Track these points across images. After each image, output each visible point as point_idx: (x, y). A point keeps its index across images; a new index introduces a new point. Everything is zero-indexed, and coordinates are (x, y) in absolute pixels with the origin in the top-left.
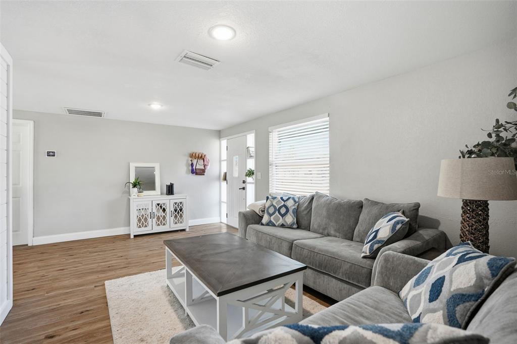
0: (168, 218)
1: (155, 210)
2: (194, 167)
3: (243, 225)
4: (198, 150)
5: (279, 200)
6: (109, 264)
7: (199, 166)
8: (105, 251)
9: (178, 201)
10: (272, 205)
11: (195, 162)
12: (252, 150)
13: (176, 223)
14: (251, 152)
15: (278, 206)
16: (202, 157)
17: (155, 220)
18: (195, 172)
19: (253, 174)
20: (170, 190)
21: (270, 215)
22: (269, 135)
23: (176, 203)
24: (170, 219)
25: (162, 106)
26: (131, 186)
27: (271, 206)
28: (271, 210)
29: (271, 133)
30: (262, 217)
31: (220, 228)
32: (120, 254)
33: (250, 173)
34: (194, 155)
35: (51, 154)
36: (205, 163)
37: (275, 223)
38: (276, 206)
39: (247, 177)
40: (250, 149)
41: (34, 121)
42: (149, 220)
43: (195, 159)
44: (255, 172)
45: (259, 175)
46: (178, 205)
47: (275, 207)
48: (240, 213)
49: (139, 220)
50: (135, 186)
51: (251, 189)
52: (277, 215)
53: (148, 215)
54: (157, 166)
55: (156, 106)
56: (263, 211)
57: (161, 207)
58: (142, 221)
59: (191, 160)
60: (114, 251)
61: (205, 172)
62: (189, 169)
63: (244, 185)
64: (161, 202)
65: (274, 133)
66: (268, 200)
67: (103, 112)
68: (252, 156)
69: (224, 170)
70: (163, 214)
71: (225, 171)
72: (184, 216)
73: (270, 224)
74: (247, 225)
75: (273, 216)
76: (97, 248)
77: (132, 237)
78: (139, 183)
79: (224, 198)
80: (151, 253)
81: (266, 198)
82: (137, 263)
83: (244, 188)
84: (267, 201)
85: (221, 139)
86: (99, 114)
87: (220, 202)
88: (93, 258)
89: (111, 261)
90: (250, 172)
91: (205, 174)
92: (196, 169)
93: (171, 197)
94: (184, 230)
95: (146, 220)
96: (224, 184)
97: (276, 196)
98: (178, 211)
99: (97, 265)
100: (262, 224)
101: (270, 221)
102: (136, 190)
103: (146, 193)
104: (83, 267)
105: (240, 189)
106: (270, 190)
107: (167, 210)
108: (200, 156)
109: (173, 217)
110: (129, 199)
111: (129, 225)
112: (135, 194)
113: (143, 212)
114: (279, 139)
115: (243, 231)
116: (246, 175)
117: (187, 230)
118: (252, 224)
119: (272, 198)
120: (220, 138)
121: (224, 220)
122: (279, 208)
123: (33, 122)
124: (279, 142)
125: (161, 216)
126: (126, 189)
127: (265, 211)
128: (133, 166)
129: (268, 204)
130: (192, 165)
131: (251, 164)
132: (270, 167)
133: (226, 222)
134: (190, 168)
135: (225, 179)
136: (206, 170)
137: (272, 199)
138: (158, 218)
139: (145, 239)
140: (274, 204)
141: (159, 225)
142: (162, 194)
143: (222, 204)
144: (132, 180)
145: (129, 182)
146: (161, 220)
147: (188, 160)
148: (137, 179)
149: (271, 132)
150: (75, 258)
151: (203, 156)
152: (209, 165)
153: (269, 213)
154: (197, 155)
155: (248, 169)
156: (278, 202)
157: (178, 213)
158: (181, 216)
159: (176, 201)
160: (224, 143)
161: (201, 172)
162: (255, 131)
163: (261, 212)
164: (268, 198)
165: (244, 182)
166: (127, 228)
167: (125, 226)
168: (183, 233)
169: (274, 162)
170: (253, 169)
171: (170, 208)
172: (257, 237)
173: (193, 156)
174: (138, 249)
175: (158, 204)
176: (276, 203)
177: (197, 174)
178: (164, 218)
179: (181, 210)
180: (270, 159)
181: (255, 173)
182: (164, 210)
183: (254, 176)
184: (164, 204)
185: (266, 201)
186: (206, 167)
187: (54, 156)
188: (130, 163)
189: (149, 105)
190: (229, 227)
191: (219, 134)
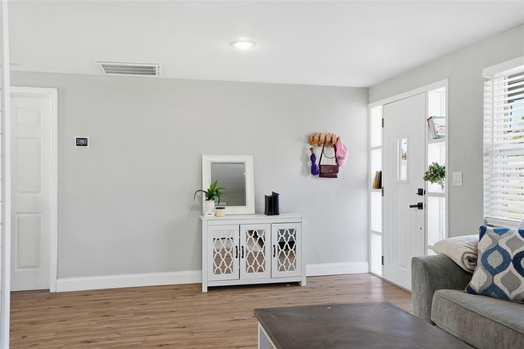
0: (267, 257)
1: (244, 243)
2: (317, 163)
3: (424, 287)
4: (325, 129)
5: (516, 237)
6: (161, 340)
7: (327, 159)
8: (159, 313)
9: (287, 227)
10: (498, 248)
11: (318, 152)
12: (441, 123)
13: (282, 269)
14: (437, 129)
15: (513, 250)
16: (331, 142)
17: (244, 261)
18: (319, 171)
19: (442, 174)
20: (272, 205)
21: (493, 272)
22: (483, 86)
23: (282, 231)
24: (271, 261)
25: (254, 44)
26: (204, 198)
27: (491, 251)
28: (495, 260)
29: (489, 83)
30: (470, 274)
31: (369, 285)
32: (182, 322)
33: (436, 174)
34: (316, 138)
35: (82, 142)
36: (339, 154)
37: (506, 292)
38: (509, 250)
39: (429, 182)
40: (435, 120)
41: (58, 90)
42: (235, 261)
43: (319, 145)
44: (446, 170)
45: (457, 177)
46: (287, 236)
47: (504, 253)
48: (415, 261)
49: (218, 260)
50: (210, 196)
51: (436, 207)
52: (510, 271)
53: (232, 252)
54: (249, 161)
55: (243, 45)
56: (473, 260)
57: (256, 236)
58: (223, 261)
59: (311, 149)
60: (174, 315)
61: (337, 172)
62: (307, 166)
63: (420, 199)
64: (255, 228)
65: (496, 81)
66: (486, 236)
67: (157, 66)
68: (439, 137)
69: (376, 167)
70: (259, 250)
71: (379, 170)
72: (297, 256)
73: (493, 293)
74: (432, 288)
75: (501, 275)
76: (146, 307)
77: (205, 290)
78: (217, 191)
79: (377, 224)
80: (235, 324)
81: (478, 231)
82: (210, 343)
83: (420, 206)
84: (481, 237)
85: (369, 105)
86: (150, 71)
87: (369, 232)
88: (137, 324)
89: (167, 333)
90: (435, 171)
91: (338, 174)
92: (320, 166)
93: (273, 218)
94: (296, 284)
95: (228, 259)
96: (376, 195)
97: (505, 227)
98: (287, 244)
99: (142, 339)
100: (472, 291)
101: (493, 287)
102: (212, 204)
103: (229, 210)
104: (119, 341)
105: (411, 206)
106: (485, 210)
107: (267, 243)
108: (328, 139)
109: (277, 256)
110: (201, 221)
111: (200, 267)
112: (210, 212)
113: (223, 245)
114: (509, 95)
115: (424, 301)
116: (426, 178)
117: (304, 284)
118: (446, 287)
119: (495, 231)
120: (368, 103)
121: (377, 269)
122: (516, 257)
123: (56, 89)
124: (509, 101)
125: (255, 253)
126: (197, 202)
127: (479, 261)
128: (207, 160)
129: (485, 243)
130: (313, 158)
131: (437, 155)
132: (485, 158)
133: (380, 274)
134: (310, 163)
135: (379, 185)
136: (340, 168)
137: (495, 234)
138: (250, 259)
139: (228, 296)
140: (502, 244)
141: (250, 271)
142: (257, 212)
143: (373, 236)
144: (206, 187)
145: (201, 191)
146: (256, 262)
147: (304, 149)
148: (214, 184)
149: (487, 80)
150: (112, 322)
151: (334, 139)
152: (346, 158)
153: (487, 267)
154: (322, 138)
155: (430, 163)
156: (512, 242)
157: (287, 249)
158: (292, 256)
159: (282, 227)
160: (377, 112)
161: (331, 172)
162: (446, 81)
163: (466, 262)
164: (483, 231)
165: (421, 192)
166: (196, 272)
167: (193, 269)
168: (296, 289)
169: (495, 148)
170: (442, 163)
171: (271, 241)
172: (459, 321)
173: (314, 140)
174: (213, 314)
175: (251, 232)
176: (507, 243)
177: (322, 175)
178: (261, 257)
179: (292, 243)
180: (485, 141)
181: (447, 174)
182: (261, 242)
183: (444, 181)
184: (260, 232)
185: (478, 236)
186: (340, 161)
187: (86, 145)
188: (203, 156)
189: (232, 44)
190: (387, 285)
191: (366, 94)
